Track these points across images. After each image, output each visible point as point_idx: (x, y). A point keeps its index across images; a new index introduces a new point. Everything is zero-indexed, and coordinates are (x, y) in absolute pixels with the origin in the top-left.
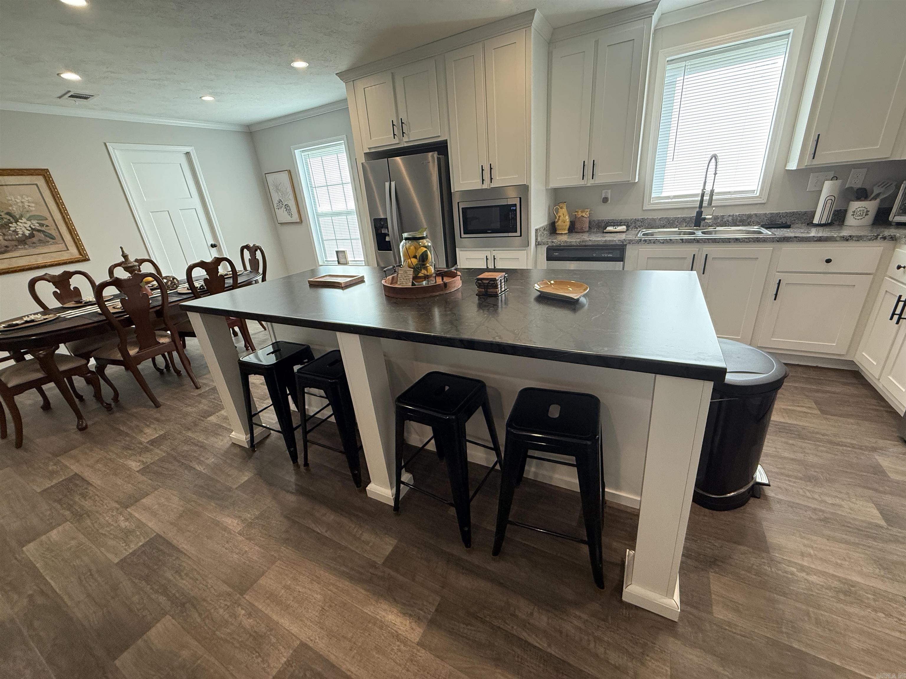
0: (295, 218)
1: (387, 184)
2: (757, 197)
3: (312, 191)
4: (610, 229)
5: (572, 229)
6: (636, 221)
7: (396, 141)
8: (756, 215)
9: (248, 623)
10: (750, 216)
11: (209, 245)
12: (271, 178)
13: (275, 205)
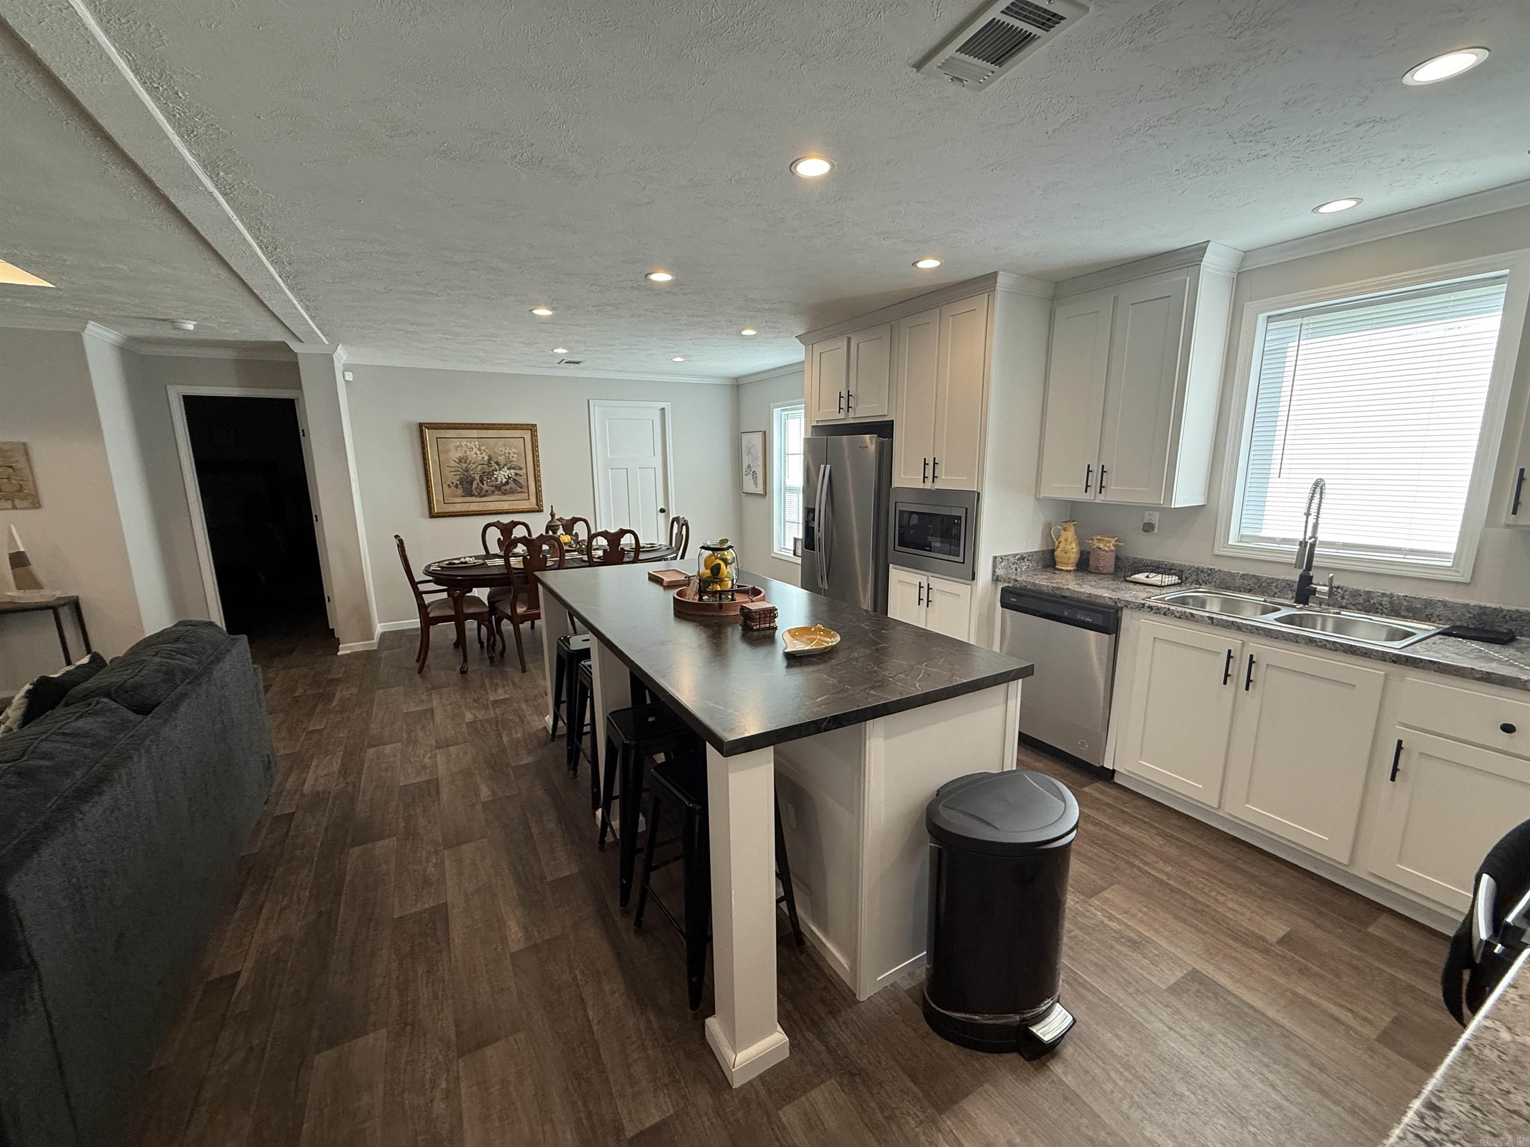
0: (760, 490)
1: (822, 466)
2: (1447, 568)
3: (785, 457)
4: (1141, 577)
5: (1084, 565)
6: (1199, 571)
7: (842, 415)
8: (1444, 604)
9: (431, 869)
10: (1429, 603)
11: (659, 509)
12: (746, 438)
13: (744, 470)
